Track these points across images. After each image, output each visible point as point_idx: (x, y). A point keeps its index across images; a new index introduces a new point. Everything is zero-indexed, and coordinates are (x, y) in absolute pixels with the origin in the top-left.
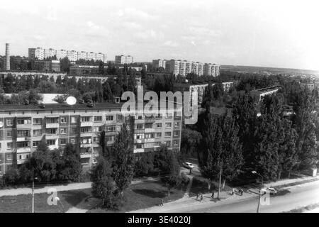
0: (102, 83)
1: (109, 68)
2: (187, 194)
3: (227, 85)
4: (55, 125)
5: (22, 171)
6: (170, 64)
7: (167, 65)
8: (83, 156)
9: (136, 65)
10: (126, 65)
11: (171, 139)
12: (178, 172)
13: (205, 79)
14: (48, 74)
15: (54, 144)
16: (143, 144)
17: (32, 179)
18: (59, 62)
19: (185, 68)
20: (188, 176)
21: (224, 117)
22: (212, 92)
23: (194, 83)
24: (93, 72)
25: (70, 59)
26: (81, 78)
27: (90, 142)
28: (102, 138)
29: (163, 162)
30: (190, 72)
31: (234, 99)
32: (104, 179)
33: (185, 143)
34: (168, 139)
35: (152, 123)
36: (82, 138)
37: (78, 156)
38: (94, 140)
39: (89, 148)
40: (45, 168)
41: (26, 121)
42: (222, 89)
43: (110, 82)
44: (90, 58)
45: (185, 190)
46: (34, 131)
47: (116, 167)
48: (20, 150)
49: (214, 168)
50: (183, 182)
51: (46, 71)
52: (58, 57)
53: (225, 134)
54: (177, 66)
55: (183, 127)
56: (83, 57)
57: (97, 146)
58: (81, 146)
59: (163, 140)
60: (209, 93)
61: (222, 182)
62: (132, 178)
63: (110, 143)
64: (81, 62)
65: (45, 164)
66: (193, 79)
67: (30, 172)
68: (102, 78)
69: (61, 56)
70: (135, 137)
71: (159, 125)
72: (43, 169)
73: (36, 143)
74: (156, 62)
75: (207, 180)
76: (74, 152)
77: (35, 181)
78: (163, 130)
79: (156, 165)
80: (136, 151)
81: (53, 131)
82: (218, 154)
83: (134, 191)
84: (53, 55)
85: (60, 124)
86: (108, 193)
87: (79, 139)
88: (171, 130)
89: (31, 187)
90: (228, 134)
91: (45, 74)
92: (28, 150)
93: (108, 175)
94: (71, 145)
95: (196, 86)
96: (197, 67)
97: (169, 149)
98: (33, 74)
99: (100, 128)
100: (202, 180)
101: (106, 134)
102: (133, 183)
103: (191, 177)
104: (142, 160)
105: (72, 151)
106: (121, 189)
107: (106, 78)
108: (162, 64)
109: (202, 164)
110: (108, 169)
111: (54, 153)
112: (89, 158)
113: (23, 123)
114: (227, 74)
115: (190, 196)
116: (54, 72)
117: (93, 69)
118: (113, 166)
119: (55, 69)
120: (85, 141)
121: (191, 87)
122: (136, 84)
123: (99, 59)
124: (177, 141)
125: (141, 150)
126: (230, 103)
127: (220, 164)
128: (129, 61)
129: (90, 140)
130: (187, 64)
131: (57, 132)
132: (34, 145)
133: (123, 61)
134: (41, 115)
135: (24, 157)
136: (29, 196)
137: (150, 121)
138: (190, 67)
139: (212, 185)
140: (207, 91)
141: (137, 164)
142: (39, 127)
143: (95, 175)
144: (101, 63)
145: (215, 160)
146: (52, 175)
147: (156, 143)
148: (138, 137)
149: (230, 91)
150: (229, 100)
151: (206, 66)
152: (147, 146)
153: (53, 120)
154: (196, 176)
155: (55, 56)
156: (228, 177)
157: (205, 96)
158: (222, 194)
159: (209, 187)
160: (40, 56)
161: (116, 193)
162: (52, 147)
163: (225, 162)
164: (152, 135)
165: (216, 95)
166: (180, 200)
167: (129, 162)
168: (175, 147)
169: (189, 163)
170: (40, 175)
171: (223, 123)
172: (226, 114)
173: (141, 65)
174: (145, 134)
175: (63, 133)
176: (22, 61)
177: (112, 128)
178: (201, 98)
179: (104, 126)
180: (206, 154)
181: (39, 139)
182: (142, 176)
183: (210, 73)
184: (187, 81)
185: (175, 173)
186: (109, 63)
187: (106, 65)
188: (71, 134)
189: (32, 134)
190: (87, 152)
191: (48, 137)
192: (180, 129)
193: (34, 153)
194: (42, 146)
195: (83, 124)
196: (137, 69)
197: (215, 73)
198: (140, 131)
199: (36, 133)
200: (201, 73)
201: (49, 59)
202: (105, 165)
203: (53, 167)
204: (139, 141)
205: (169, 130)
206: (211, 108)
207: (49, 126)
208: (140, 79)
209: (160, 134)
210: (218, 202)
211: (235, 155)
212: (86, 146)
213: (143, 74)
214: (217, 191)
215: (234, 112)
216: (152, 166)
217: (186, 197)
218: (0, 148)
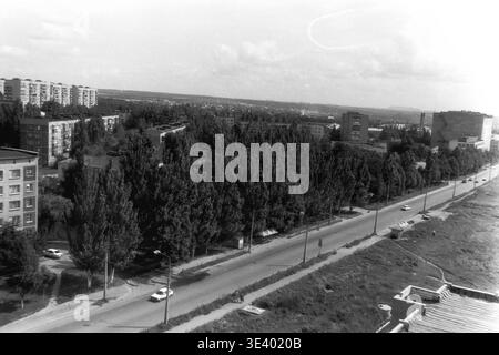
2: (53, 300)
3: (109, 121)
6: (13, 85)
7: (7, 88)
11: (21, 212)
12: (35, 266)
13: (73, 111)
19: (38, 92)
20: (54, 271)
21: (107, 171)
22: (86, 132)
23: (56, 118)
29: (8, 252)
30: (48, 99)
31: (121, 143)
33: (45, 218)
34: (15, 214)
42: (103, 128)
45: (49, 294)
49: (95, 253)
50: (45, 282)
53: (110, 198)
54: (26, 90)
55: (40, 191)
59: (7, 215)
60: (81, 134)
61: (109, 274)
66: (53, 110)
75: (84, 273)
78: (6, 198)
82: (100, 231)
88: (20, 197)
90: (115, 198)
95: (60, 123)
96: (60, 92)
97: (18, 229)
100: (78, 273)
103: (58, 272)
109: (75, 248)
114: (108, 103)
115: (59, 302)
121: (51, 124)
124: (31, 216)
126: (116, 149)
127: (105, 246)
130: (42, 87)
138: (48, 91)
139: (93, 279)
140: (78, 130)
145: (97, 240)
149: (115, 130)
150: (115, 145)
151: (74, 90)
154: (67, 269)
156: (119, 264)
157: (74, 139)
158: (110, 292)
159: (90, 284)
163: (112, 242)
165: (93, 136)
166: (43, 311)
168: (28, 225)
169: (54, 250)
171: (105, 181)
172: (110, 166)
178: (69, 142)
180: (81, 233)
183: (81, 102)
184: (43, 114)
185: (31, 267)
192: (36, 194)
197: (89, 102)
200: (67, 102)
205: (16, 199)
206: (86, 157)
210: (105, 305)
211: (128, 228)
214: (103, 288)
215: (122, 162)
217: (52, 304)
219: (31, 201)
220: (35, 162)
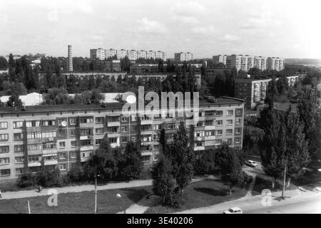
0: (162, 81)
1: (168, 66)
2: (249, 193)
3: (292, 79)
4: (117, 124)
5: (85, 169)
6: (231, 59)
7: (228, 61)
8: (144, 154)
9: (195, 61)
10: (185, 63)
11: (233, 137)
13: (269, 74)
14: (108, 74)
15: (116, 141)
16: (204, 141)
17: (95, 176)
18: (119, 61)
19: (246, 63)
20: (250, 174)
21: (288, 113)
22: (276, 87)
23: (257, 78)
24: (153, 71)
25: (130, 58)
26: (141, 76)
28: (162, 136)
29: (225, 160)
30: (252, 67)
31: (299, 94)
32: (165, 176)
33: (247, 140)
34: (229, 137)
35: (212, 121)
36: (143, 136)
37: (139, 154)
38: (155, 138)
39: (149, 146)
40: (107, 165)
41: (88, 120)
42: (287, 84)
43: (169, 79)
44: (149, 56)
45: (247, 188)
46: (97, 129)
47: (176, 166)
48: (83, 149)
49: (278, 166)
50: (245, 181)
51: (107, 71)
52: (119, 57)
53: (289, 130)
54: (239, 62)
55: (245, 124)
56: (143, 55)
57: (157, 143)
58: (142, 144)
59: (225, 137)
60: (273, 88)
61: (287, 181)
62: (192, 176)
63: (170, 141)
64: (141, 60)
65: (108, 162)
66: (256, 74)
67: (92, 170)
68: (162, 76)
69: (121, 55)
70: (195, 135)
71: (219, 122)
72: (106, 167)
73: (98, 141)
74: (216, 58)
75: (270, 178)
76: (135, 150)
77: (98, 178)
78: (224, 127)
79: (217, 163)
80: (196, 148)
81: (114, 129)
82: (281, 152)
83: (195, 189)
84: (113, 55)
85: (121, 123)
86: (169, 191)
87: (139, 137)
88: (233, 127)
89: (94, 184)
90: (293, 130)
91: (106, 74)
92: (91, 148)
93: (168, 172)
94: (132, 143)
95: (259, 81)
96: (260, 62)
97: (230, 146)
98: (95, 74)
99: (160, 126)
100: (266, 178)
101: (166, 132)
102: (193, 180)
103: (254, 175)
104: (203, 157)
105: (133, 148)
106: (182, 187)
107: (165, 76)
108: (222, 60)
109: (265, 162)
110: (168, 166)
111: (116, 151)
112: (149, 156)
113: (85, 122)
114: (291, 68)
115: (253, 194)
116: (115, 72)
117: (152, 68)
118: (173, 164)
119: (116, 69)
120: (145, 139)
121: (253, 82)
122: (195, 81)
123: (158, 57)
124: (239, 139)
125: (202, 148)
126: (295, 98)
127: (284, 162)
128: (189, 58)
129: (150, 138)
130: (249, 59)
131: (119, 130)
132: (96, 143)
133: (183, 58)
134: (103, 114)
135: (87, 155)
136: (92, 192)
137: (210, 118)
138: (253, 62)
139: (276, 183)
140: (271, 86)
141: (198, 161)
142: (101, 126)
143: (156, 173)
144: (160, 61)
145: (279, 158)
146: (114, 173)
147: (218, 141)
148: (198, 135)
149: (295, 86)
150: (294, 95)
151: (269, 60)
152: (207, 144)
153: (114, 119)
154: (260, 174)
155: (116, 56)
156: (294, 175)
157: (268, 91)
158: (286, 193)
159: (273, 186)
160: (101, 56)
161: (176, 190)
162: (113, 145)
163: (290, 160)
164: (213, 132)
165: (280, 90)
166: (243, 198)
167: (189, 160)
168: (237, 144)
169: (251, 161)
170: (103, 172)
171: (286, 119)
172: (290, 109)
173: (201, 61)
174: (206, 131)
175: (124, 131)
176: (84, 62)
177: (172, 126)
178: (264, 94)
179: (164, 124)
180: (269, 152)
181: (101, 137)
182: (203, 174)
183: (273, 68)
184: (249, 76)
185: (237, 171)
186: (169, 61)
187: (165, 62)
188: (131, 132)
189: (94, 132)
190: (148, 149)
191: (110, 136)
192: (242, 125)
193: (97, 151)
194: (104, 144)
195: (143, 123)
196: (197, 66)
197: (278, 67)
198: (200, 129)
199: (99, 131)
200: (264, 68)
201: (110, 59)
202: (165, 161)
203: (115, 164)
204: (199, 139)
205: (230, 128)
206: (275, 103)
207: (110, 124)
208: (200, 76)
209: (220, 132)
210: (282, 201)
211: (300, 152)
212: (146, 144)
213: (202, 70)
214: (282, 189)
215: (299, 107)
216: (212, 164)
217: (249, 195)
218: (64, 145)
219: (239, 130)
220: (242, 106)
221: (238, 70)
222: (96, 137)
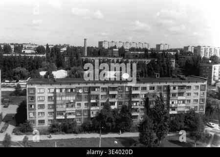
0: (147, 63)
1: (152, 53)
4: (116, 92)
5: (94, 122)
6: (197, 49)
7: (195, 50)
8: (134, 114)
9: (171, 50)
10: (164, 51)
11: (198, 105)
12: (203, 129)
14: (111, 58)
15: (114, 105)
16: (177, 107)
17: (100, 128)
18: (118, 50)
19: (208, 52)
20: (211, 133)
23: (216, 63)
24: (141, 56)
25: (125, 47)
26: (132, 60)
27: (138, 104)
28: (147, 102)
29: (192, 122)
30: (213, 55)
32: (148, 131)
33: (208, 108)
34: (196, 105)
35: (183, 93)
36: (133, 102)
37: (130, 114)
38: (141, 104)
39: (137, 109)
41: (96, 89)
43: (152, 63)
44: (138, 47)
45: (208, 143)
46: (102, 96)
47: (156, 124)
48: (93, 108)
50: (206, 137)
51: (110, 56)
52: (117, 47)
54: (203, 51)
55: (207, 96)
56: (134, 46)
57: (143, 107)
58: (132, 107)
59: (192, 105)
62: (168, 131)
63: (151, 106)
64: (132, 49)
65: (109, 118)
66: (215, 60)
67: (98, 123)
68: (147, 60)
69: (119, 45)
70: (171, 103)
71: (189, 94)
72: (107, 122)
73: (103, 104)
74: (186, 48)
76: (128, 111)
77: (102, 129)
78: (192, 98)
79: (186, 124)
80: (171, 112)
81: (114, 96)
83: (169, 141)
84: (114, 45)
85: (118, 92)
86: (151, 141)
87: (131, 102)
88: (198, 98)
89: (99, 133)
91: (109, 58)
92: (98, 108)
93: (151, 128)
94: (126, 106)
95: (218, 65)
96: (218, 51)
97: (196, 112)
98: (101, 58)
99: (145, 95)
101: (150, 100)
102: (168, 135)
103: (213, 134)
104: (176, 119)
105: (126, 110)
106: (160, 139)
107: (150, 60)
108: (191, 50)
110: (151, 124)
111: (114, 111)
112: (137, 116)
113: (94, 90)
116: (115, 56)
117: (140, 54)
118: (154, 122)
120: (135, 104)
121: (213, 66)
122: (171, 64)
123: (144, 47)
124: (202, 107)
125: (175, 112)
128: (167, 48)
129: (138, 103)
130: (210, 49)
131: (116, 97)
132: (101, 105)
133: (162, 48)
134: (106, 86)
135: (95, 113)
136: (98, 139)
137: (182, 91)
138: (213, 51)
141: (172, 122)
142: (105, 93)
143: (142, 128)
144: (146, 50)
146: (113, 126)
147: (187, 107)
148: (173, 103)
152: (179, 109)
153: (114, 89)
154: (217, 133)
155: (115, 46)
160: (106, 46)
161: (156, 141)
162: (113, 107)
164: (184, 101)
167: (166, 118)
168: (201, 111)
169: (212, 123)
170: (105, 126)
173: (175, 50)
174: (178, 100)
175: (120, 98)
176: (95, 50)
177: (154, 95)
179: (148, 94)
181: (104, 101)
182: (175, 131)
184: (210, 61)
185: (201, 130)
186: (152, 50)
187: (149, 51)
188: (125, 99)
189: (100, 98)
190: (136, 111)
191: (110, 100)
192: (205, 97)
193: (101, 111)
194: (106, 106)
195: (134, 92)
196: (172, 53)
198: (174, 98)
199: (103, 97)
201: (112, 48)
202: (148, 122)
203: (113, 120)
204: (173, 106)
205: (196, 98)
207: (111, 93)
208: (174, 60)
209: (189, 101)
212: (136, 107)
213: (176, 56)
216: (183, 124)
218: (80, 106)
219: (203, 100)
220: (205, 83)
221: (202, 57)
222: (101, 101)
